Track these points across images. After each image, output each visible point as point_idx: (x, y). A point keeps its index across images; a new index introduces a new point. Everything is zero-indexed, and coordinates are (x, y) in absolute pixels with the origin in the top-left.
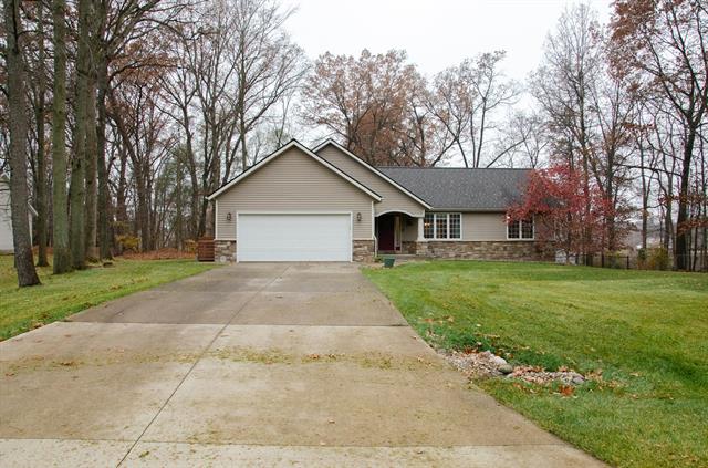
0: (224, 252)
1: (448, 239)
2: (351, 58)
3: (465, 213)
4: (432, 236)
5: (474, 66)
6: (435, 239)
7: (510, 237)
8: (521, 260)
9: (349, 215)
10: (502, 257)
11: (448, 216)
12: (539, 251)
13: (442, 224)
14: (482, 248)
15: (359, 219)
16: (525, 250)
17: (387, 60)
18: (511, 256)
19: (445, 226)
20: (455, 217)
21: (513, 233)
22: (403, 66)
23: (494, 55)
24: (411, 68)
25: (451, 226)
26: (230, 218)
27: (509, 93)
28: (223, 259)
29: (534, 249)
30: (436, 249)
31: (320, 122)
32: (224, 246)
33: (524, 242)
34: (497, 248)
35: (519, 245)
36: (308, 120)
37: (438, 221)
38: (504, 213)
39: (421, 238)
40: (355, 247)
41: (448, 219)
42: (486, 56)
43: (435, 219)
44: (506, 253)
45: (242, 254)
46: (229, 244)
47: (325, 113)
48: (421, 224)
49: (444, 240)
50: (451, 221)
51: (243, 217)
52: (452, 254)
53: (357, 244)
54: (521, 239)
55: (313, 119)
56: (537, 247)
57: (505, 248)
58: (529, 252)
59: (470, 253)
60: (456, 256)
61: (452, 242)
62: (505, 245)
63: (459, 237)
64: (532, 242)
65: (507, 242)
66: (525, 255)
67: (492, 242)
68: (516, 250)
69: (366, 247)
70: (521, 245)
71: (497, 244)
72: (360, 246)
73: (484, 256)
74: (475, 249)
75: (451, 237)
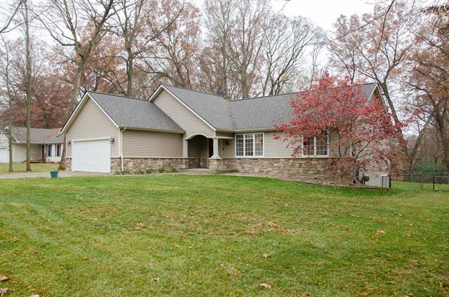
0: (68, 165)
1: (254, 156)
3: (267, 132)
4: (242, 155)
6: (244, 156)
7: (305, 153)
9: (110, 139)
10: (298, 173)
11: (254, 136)
13: (249, 143)
14: (281, 164)
16: (319, 167)
19: (252, 145)
20: (259, 135)
21: (308, 150)
25: (256, 144)
26: (70, 144)
28: (68, 169)
29: (327, 167)
30: (245, 165)
33: (318, 159)
34: (293, 165)
35: (313, 162)
37: (246, 140)
41: (254, 138)
43: (244, 139)
44: (301, 170)
45: (73, 166)
46: (70, 160)
49: (251, 157)
50: (257, 140)
51: (74, 144)
54: (315, 155)
56: (330, 164)
57: (300, 165)
58: (323, 169)
59: (270, 169)
60: (259, 172)
61: (257, 159)
62: (300, 162)
63: (262, 154)
64: (327, 159)
65: (302, 159)
66: (318, 172)
67: (289, 159)
68: (310, 167)
69: (116, 163)
70: (315, 162)
71: (294, 161)
72: (113, 162)
73: (282, 172)
74: (275, 165)
75: (256, 154)
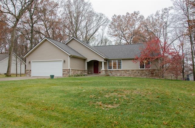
0: (28, 73)
1: (117, 69)
3: (123, 59)
4: (111, 68)
6: (112, 69)
7: (140, 68)
8: (145, 77)
9: (62, 61)
10: (138, 75)
11: (117, 61)
12: (152, 74)
13: (115, 64)
14: (130, 72)
16: (147, 73)
18: (141, 75)
20: (120, 61)
21: (142, 66)
25: (118, 65)
29: (150, 73)
30: (112, 73)
32: (28, 71)
34: (135, 72)
38: (137, 59)
40: (63, 72)
41: (117, 62)
42: (165, 9)
43: (112, 62)
44: (139, 74)
48: (103, 64)
51: (34, 63)
52: (118, 75)
54: (145, 69)
57: (139, 72)
58: (148, 74)
59: (125, 74)
60: (120, 75)
61: (118, 70)
63: (121, 68)
64: (149, 70)
65: (139, 70)
66: (146, 75)
67: (134, 70)
68: (143, 73)
69: (67, 72)
70: (145, 71)
71: (136, 71)
72: (65, 71)
73: (130, 75)
74: (127, 72)
75: (118, 68)
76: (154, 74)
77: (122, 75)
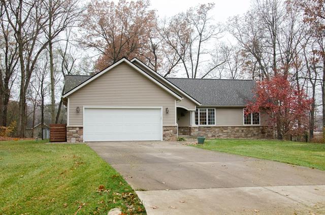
0: (74, 135)
1: (207, 125)
2: (112, 3)
3: (217, 108)
4: (197, 124)
5: (195, 12)
6: (199, 125)
7: (245, 123)
8: (253, 138)
9: (161, 109)
10: (242, 137)
11: (207, 110)
12: (263, 133)
13: (203, 115)
14: (229, 131)
15: (167, 111)
16: (255, 132)
17: (137, 6)
18: (246, 136)
19: (206, 117)
21: (247, 121)
22: (147, 10)
23: (207, 6)
24: (153, 12)
25: (209, 116)
26: (78, 111)
27: (217, 31)
28: (73, 140)
29: (260, 131)
31: (90, 46)
32: (75, 131)
33: (254, 127)
34: (238, 131)
35: (251, 129)
36: (81, 43)
37: (200, 113)
38: (241, 108)
39: (193, 125)
40: (164, 131)
41: (207, 112)
42: (202, 6)
44: (243, 134)
45: (87, 137)
46: (78, 129)
47: (94, 40)
48: (193, 115)
49: (204, 125)
50: (209, 113)
51: (88, 111)
52: (210, 135)
53: (166, 129)
54: (252, 125)
55: (84, 43)
56: (262, 130)
57: (243, 131)
58: (257, 133)
59: (221, 134)
60: (212, 136)
61: (210, 127)
62: (242, 129)
63: (214, 124)
64: (259, 127)
65: (244, 127)
66: (254, 135)
67: (235, 127)
68: (249, 132)
69: (171, 131)
70: (252, 129)
71: (238, 128)
72: (168, 130)
73: (230, 136)
74: (224, 131)
75: (209, 124)
76: (266, 134)
77: (216, 135)
